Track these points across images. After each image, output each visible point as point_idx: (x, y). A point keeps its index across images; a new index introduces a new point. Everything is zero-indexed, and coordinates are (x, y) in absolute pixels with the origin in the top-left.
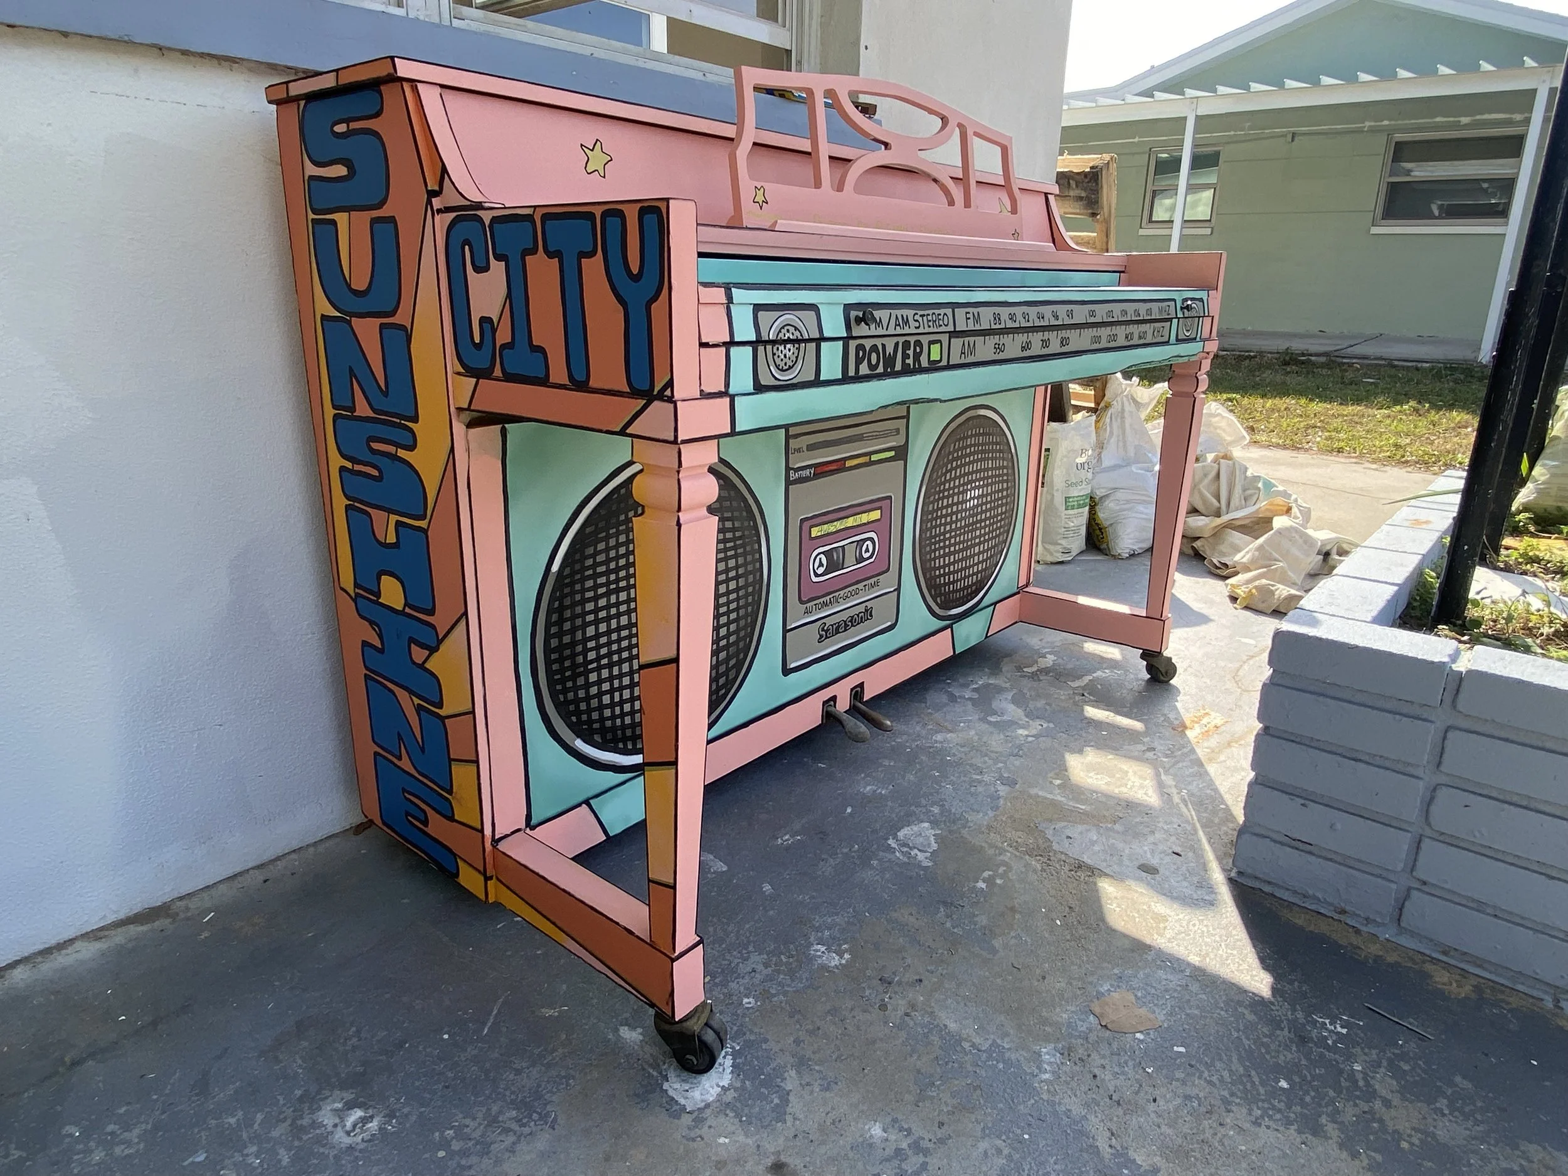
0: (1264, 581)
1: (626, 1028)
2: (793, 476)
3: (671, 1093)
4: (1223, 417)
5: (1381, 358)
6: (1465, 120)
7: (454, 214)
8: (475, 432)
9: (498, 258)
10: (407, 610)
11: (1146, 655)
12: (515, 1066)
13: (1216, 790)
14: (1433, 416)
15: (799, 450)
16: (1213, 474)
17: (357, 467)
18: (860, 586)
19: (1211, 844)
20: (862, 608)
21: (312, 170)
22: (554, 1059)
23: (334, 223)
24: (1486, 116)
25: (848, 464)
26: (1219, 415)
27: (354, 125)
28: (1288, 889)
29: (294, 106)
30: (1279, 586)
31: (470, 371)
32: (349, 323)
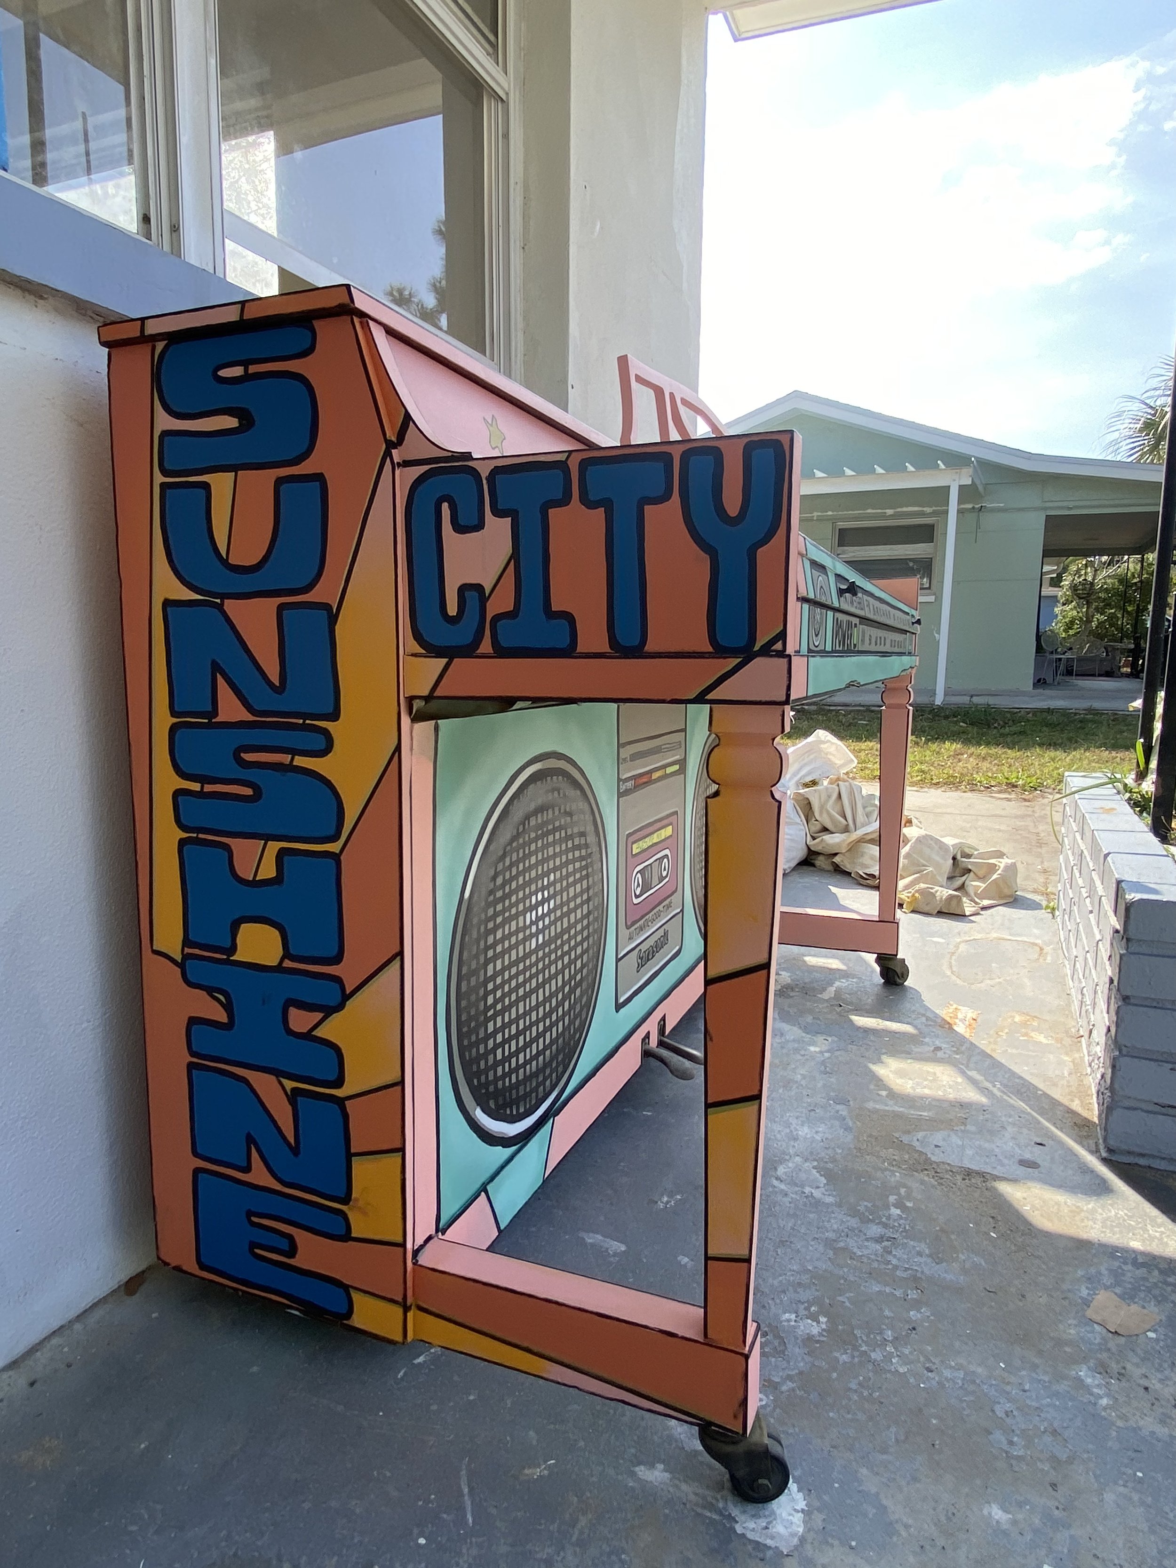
0: (923, 886)
1: (642, 1468)
2: (623, 788)
3: (750, 1535)
4: (833, 743)
5: (860, 705)
6: (890, 512)
7: (426, 468)
8: (419, 726)
9: (498, 513)
10: (287, 964)
11: (882, 959)
12: (538, 1556)
13: (1020, 1078)
14: (934, 746)
15: (625, 760)
16: (835, 795)
17: (208, 788)
18: (660, 907)
19: (1061, 1130)
20: (661, 932)
21: (165, 422)
22: (581, 1533)
23: (206, 486)
24: (905, 509)
25: (655, 776)
26: (828, 741)
27: (252, 369)
28: (1164, 1159)
29: (146, 349)
30: (937, 888)
31: (433, 650)
32: (220, 607)
